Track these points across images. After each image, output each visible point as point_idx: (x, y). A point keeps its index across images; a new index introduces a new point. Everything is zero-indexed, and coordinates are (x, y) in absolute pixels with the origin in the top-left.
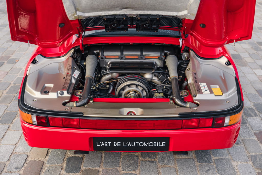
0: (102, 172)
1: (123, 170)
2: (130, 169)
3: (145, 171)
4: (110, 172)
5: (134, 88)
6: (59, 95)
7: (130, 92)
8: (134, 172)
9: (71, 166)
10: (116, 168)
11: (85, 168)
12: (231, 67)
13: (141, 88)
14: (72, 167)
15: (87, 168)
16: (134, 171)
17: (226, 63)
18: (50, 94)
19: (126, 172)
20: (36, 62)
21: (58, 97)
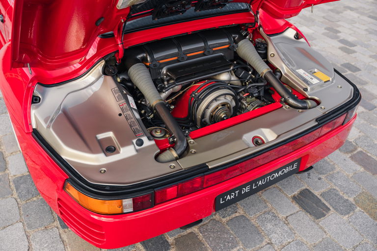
0: (201, 233)
1: (223, 217)
2: (230, 212)
3: (249, 206)
4: (209, 227)
5: (222, 100)
6: (138, 147)
7: (218, 107)
8: (237, 214)
9: (150, 244)
10: (211, 218)
11: (173, 238)
12: (302, 40)
13: (230, 97)
14: (153, 245)
15: (176, 236)
16: (236, 212)
17: (295, 37)
18: (122, 150)
19: (228, 218)
20: (38, 98)
21: (137, 151)
